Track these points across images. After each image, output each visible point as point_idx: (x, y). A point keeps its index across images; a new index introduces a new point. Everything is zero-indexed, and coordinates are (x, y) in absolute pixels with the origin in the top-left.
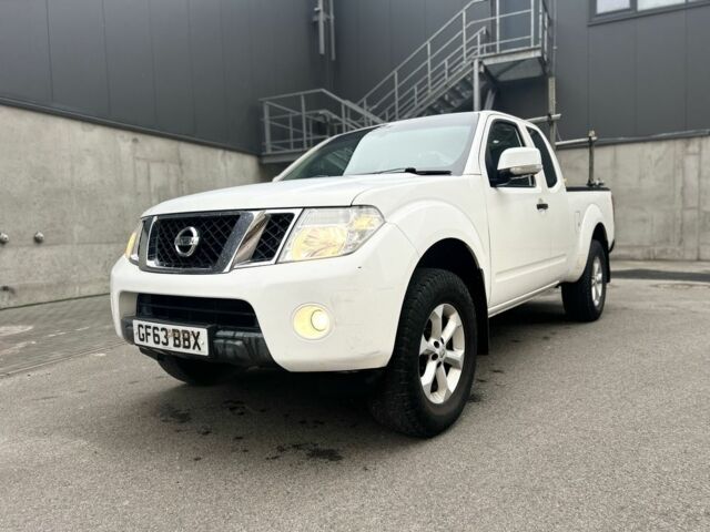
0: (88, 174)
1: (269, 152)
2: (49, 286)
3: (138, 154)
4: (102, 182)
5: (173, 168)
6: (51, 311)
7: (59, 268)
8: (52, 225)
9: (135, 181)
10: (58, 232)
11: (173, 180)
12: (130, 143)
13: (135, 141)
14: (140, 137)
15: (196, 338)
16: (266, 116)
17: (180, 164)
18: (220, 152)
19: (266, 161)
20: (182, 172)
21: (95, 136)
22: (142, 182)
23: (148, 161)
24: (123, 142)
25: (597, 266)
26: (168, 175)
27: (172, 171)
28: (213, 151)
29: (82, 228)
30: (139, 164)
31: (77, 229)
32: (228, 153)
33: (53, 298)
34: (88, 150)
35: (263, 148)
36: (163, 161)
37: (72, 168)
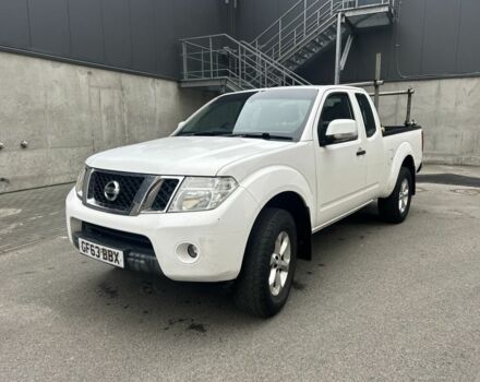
0: (57, 98)
1: (186, 79)
2: (33, 177)
3: (92, 84)
4: (67, 104)
5: (117, 93)
6: (34, 197)
7: (39, 165)
8: (33, 135)
9: (90, 101)
10: (38, 140)
11: (117, 101)
12: (86, 75)
13: (90, 73)
14: (93, 70)
15: (117, 256)
16: (184, 53)
17: (122, 89)
18: (151, 80)
19: (183, 85)
20: (123, 95)
21: (61, 71)
22: (95, 104)
23: (99, 87)
24: (81, 75)
25: (404, 185)
26: (114, 98)
27: (116, 95)
28: (146, 79)
29: (53, 137)
30: (93, 90)
31: (51, 138)
32: (156, 81)
33: (36, 186)
34: (57, 82)
35: (182, 76)
36: (109, 88)
37: (46, 95)
